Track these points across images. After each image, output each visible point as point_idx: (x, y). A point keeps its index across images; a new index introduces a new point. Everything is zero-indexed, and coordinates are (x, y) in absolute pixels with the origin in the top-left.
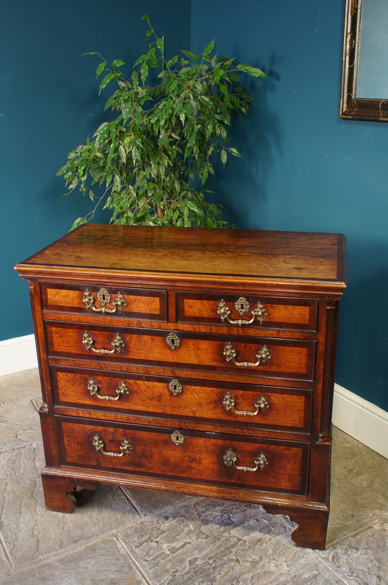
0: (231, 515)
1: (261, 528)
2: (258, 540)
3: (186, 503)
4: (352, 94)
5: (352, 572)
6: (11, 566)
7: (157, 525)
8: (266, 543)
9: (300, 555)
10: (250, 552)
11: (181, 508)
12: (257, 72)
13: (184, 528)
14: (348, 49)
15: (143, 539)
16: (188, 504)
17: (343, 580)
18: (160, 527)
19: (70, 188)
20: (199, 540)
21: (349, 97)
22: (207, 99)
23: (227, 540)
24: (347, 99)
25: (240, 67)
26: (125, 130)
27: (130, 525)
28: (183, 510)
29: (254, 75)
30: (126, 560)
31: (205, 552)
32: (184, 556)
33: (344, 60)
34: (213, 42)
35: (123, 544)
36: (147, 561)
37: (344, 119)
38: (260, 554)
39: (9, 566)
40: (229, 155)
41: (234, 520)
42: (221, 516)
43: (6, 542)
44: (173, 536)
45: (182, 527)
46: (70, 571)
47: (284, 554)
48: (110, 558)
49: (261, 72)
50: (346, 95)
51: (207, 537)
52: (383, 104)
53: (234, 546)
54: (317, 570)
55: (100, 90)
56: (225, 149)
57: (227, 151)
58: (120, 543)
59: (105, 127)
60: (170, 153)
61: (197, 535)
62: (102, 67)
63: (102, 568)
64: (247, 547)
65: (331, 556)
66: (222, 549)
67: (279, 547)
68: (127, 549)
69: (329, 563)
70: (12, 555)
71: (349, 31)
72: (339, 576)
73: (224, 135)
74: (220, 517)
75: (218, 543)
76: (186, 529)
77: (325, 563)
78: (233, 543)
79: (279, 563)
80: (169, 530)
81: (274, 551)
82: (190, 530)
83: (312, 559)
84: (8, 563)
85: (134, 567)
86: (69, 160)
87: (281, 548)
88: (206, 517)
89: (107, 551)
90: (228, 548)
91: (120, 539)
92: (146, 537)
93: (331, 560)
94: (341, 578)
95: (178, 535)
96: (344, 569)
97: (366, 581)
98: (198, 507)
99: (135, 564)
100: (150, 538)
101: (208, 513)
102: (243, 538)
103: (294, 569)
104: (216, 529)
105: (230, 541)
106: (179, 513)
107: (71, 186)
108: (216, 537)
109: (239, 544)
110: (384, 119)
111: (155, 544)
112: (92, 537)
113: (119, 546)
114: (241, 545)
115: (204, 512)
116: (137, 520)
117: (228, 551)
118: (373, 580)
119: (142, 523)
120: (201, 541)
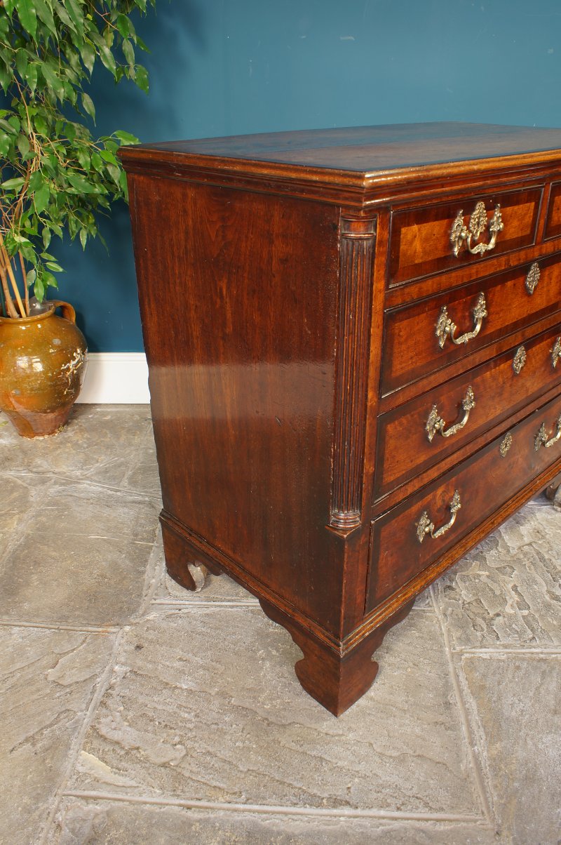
2: (537, 532)
6: (475, 821)
7: (460, 602)
8: (544, 529)
13: (480, 581)
15: (484, 626)
18: (465, 600)
20: (512, 576)
23: (524, 554)
27: (444, 629)
30: (523, 659)
31: (539, 579)
32: (539, 600)
35: (484, 650)
36: (534, 638)
39: (471, 825)
43: (398, 809)
44: (491, 595)
45: (477, 580)
46: (521, 733)
48: (510, 676)
51: (511, 567)
53: (538, 553)
58: (481, 653)
61: (503, 574)
63: (531, 694)
64: (545, 545)
66: (540, 564)
68: (499, 651)
70: (442, 809)
75: (528, 564)
76: (484, 579)
78: (533, 552)
80: (475, 595)
82: (488, 577)
84: (464, 824)
85: (541, 656)
89: (494, 674)
90: (542, 559)
91: (470, 650)
92: (480, 621)
95: (492, 590)
99: (537, 653)
100: (484, 619)
102: (528, 541)
104: (500, 555)
105: (529, 552)
108: (513, 560)
109: (537, 548)
111: (501, 618)
112: (447, 682)
113: (485, 656)
114: (539, 547)
116: (437, 618)
119: (445, 615)
120: (516, 575)
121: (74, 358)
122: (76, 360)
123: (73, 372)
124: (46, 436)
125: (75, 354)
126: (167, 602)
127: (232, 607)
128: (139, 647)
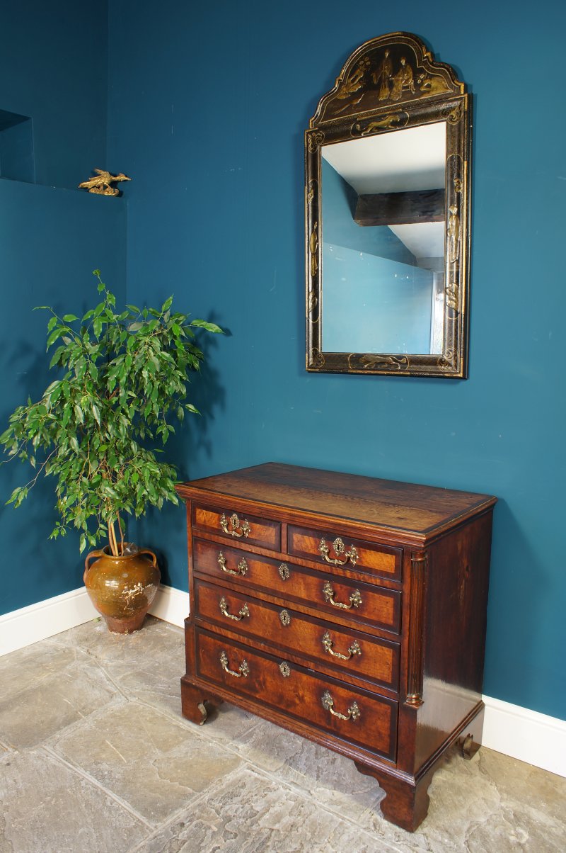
0: (253, 804)
1: (290, 811)
2: (292, 826)
3: (198, 802)
4: (318, 348)
5: (399, 836)
7: (174, 836)
8: (302, 826)
9: (341, 831)
10: (288, 840)
11: (195, 808)
12: (213, 328)
13: (206, 831)
14: (310, 306)
16: (201, 802)
17: (393, 848)
18: (178, 836)
19: (10, 454)
20: (228, 841)
21: (315, 352)
22: (167, 355)
23: (258, 833)
24: (313, 354)
25: (196, 323)
26: (79, 388)
27: (142, 844)
28: (197, 811)
29: (210, 330)
33: (307, 316)
34: (171, 298)
37: (309, 372)
38: (300, 841)
40: (186, 411)
41: (258, 809)
42: (242, 808)
44: (197, 843)
45: (204, 830)
47: (323, 835)
49: (217, 328)
50: (311, 350)
51: (236, 836)
52: (352, 357)
53: (268, 838)
54: (364, 844)
55: (48, 347)
56: (181, 406)
57: (184, 408)
59: (57, 386)
60: (128, 411)
61: (224, 836)
62: (53, 322)
64: (282, 837)
65: (372, 824)
66: (257, 845)
67: (316, 828)
69: (372, 833)
71: (310, 290)
72: (388, 844)
73: (184, 391)
74: (241, 810)
75: (250, 840)
76: (209, 833)
77: (369, 834)
78: (266, 835)
79: (323, 845)
80: (189, 838)
81: (313, 833)
82: (214, 832)
83: (355, 832)
86: (11, 423)
87: (318, 829)
88: (226, 812)
90: (263, 843)
93: (373, 829)
94: (390, 846)
95: (202, 841)
96: (390, 835)
97: (414, 842)
98: (213, 803)
101: (227, 807)
102: (274, 828)
103: (341, 848)
104: (243, 824)
105: (263, 834)
106: (194, 815)
107: (12, 452)
108: (245, 833)
109: (273, 835)
110: (354, 371)
114: (276, 835)
115: (222, 808)
116: (149, 835)
117: (264, 846)
118: (421, 839)
119: (154, 838)
120: (231, 842)
121: (134, 589)
122: (135, 590)
123: (131, 597)
124: (119, 634)
125: (135, 586)
126: (48, 750)
127: (69, 768)
128: (8, 764)
